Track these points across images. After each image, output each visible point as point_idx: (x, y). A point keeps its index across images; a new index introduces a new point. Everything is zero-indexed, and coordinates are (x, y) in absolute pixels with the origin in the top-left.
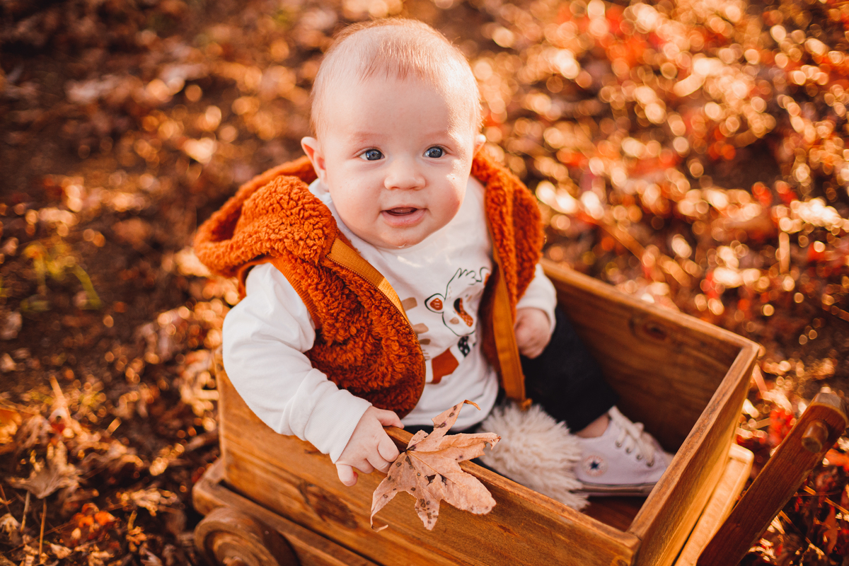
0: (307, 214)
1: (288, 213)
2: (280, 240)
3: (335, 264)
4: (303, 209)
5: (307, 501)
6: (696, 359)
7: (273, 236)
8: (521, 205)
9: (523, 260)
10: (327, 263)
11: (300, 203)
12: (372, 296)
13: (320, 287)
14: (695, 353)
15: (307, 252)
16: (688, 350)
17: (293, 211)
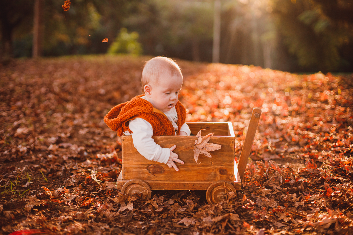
0: (146, 103)
1: (141, 104)
2: (141, 110)
3: (155, 113)
4: (145, 102)
5: (149, 172)
6: (218, 131)
7: (139, 110)
8: (180, 106)
9: (183, 118)
10: (153, 113)
11: (143, 101)
12: (164, 118)
13: (153, 118)
14: (218, 130)
15: (148, 111)
16: (216, 130)
17: (142, 103)
